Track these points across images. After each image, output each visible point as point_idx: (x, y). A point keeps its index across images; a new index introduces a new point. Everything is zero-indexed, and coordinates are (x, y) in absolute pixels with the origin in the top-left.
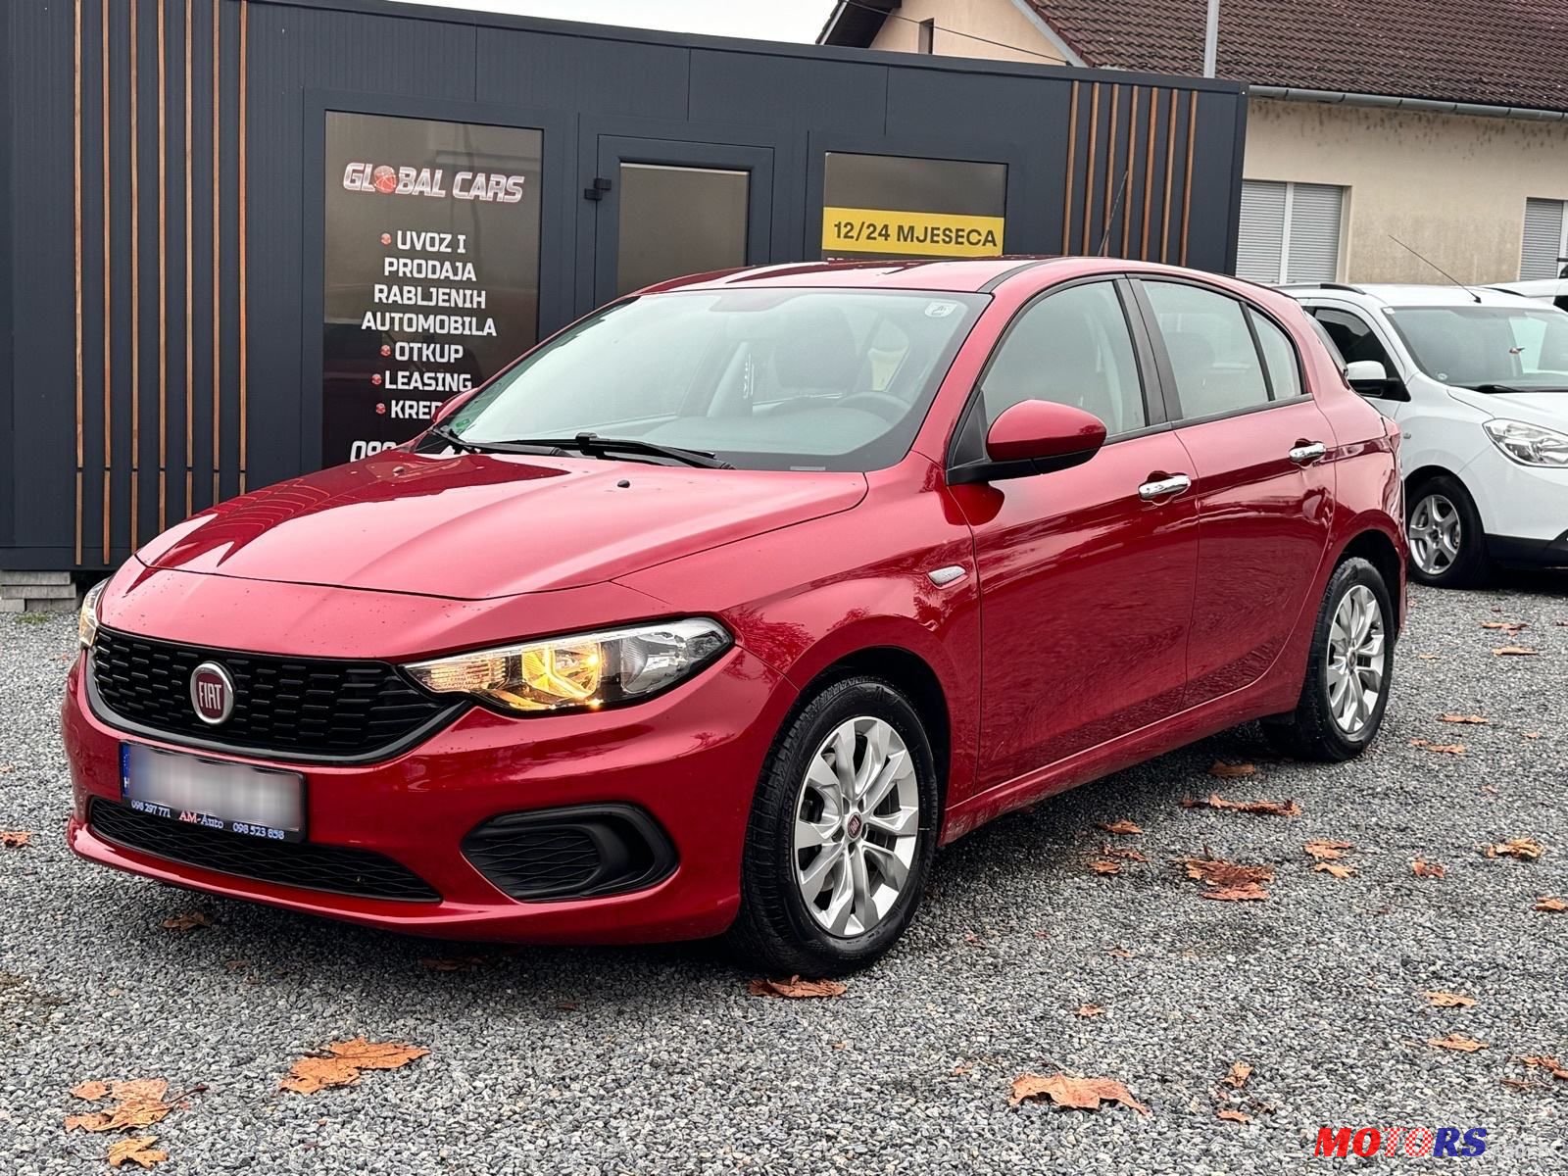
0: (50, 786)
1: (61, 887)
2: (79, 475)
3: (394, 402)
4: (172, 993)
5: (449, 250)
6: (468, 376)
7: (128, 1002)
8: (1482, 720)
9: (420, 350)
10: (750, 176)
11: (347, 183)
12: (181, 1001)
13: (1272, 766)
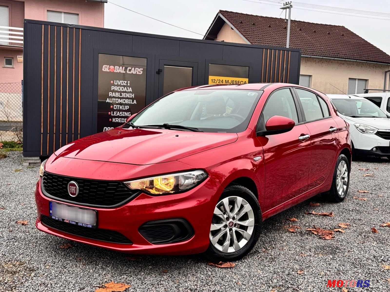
0: (33, 209)
1: (35, 236)
2: (42, 135)
3: (113, 118)
4: (62, 267)
5: (126, 85)
6: (130, 113)
7: (52, 270)
8: (368, 192)
9: (119, 107)
10: (193, 69)
11: (103, 70)
12: (65, 270)
13: (323, 203)
